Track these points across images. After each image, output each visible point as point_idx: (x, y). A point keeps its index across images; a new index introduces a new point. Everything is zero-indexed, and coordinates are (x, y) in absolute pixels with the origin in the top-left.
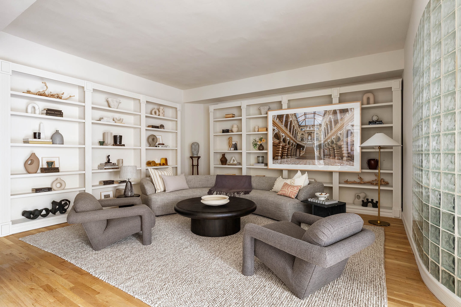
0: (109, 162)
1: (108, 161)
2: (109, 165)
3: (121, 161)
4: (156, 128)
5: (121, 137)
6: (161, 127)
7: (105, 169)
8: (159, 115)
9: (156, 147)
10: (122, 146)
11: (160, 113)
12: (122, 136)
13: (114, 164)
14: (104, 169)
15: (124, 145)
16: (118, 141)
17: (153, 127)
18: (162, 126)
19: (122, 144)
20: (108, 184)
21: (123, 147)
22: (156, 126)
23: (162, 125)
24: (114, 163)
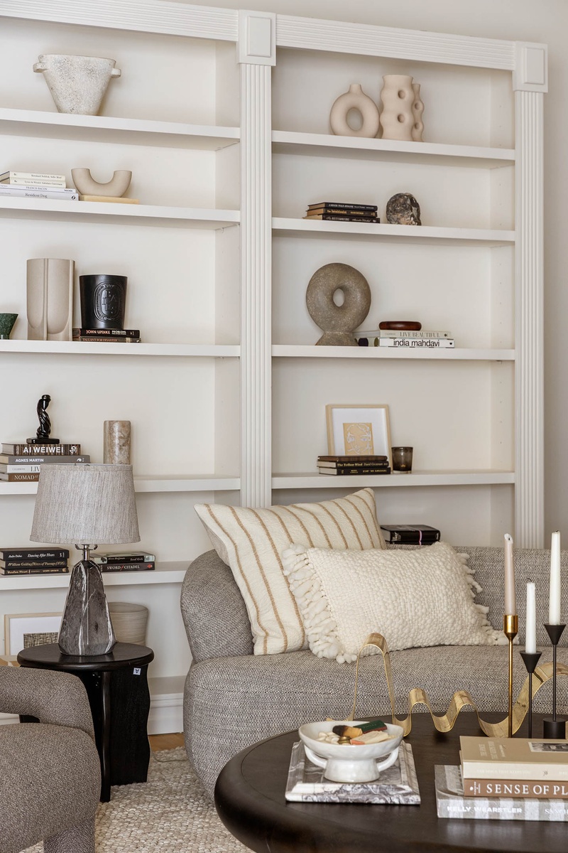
0: (44, 436)
1: (39, 432)
2: (39, 454)
3: (117, 434)
4: (351, 218)
5: (118, 285)
6: (395, 211)
7: (12, 478)
8: (379, 133)
9: (363, 342)
10: (121, 338)
11: (389, 120)
12: (126, 278)
13: (67, 453)
14: (6, 477)
15: (135, 336)
16: (102, 308)
17: (330, 211)
18: (405, 207)
19: (129, 325)
20: (33, 568)
21: (127, 347)
22: (357, 208)
23: (400, 196)
24: (67, 447)
